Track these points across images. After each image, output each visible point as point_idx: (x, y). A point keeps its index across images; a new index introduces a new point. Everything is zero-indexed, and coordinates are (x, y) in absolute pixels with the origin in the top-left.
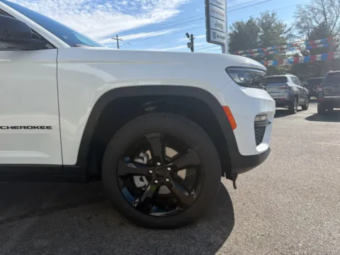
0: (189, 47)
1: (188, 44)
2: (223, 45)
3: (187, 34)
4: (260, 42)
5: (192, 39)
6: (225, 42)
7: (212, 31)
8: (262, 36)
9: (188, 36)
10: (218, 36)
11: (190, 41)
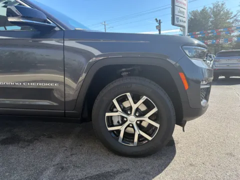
0: (157, 29)
1: (157, 26)
2: (184, 27)
3: (156, 19)
4: (210, 26)
5: (160, 23)
6: (186, 25)
7: (176, 17)
8: (212, 21)
9: (157, 21)
10: (180, 21)
11: (158, 25)
